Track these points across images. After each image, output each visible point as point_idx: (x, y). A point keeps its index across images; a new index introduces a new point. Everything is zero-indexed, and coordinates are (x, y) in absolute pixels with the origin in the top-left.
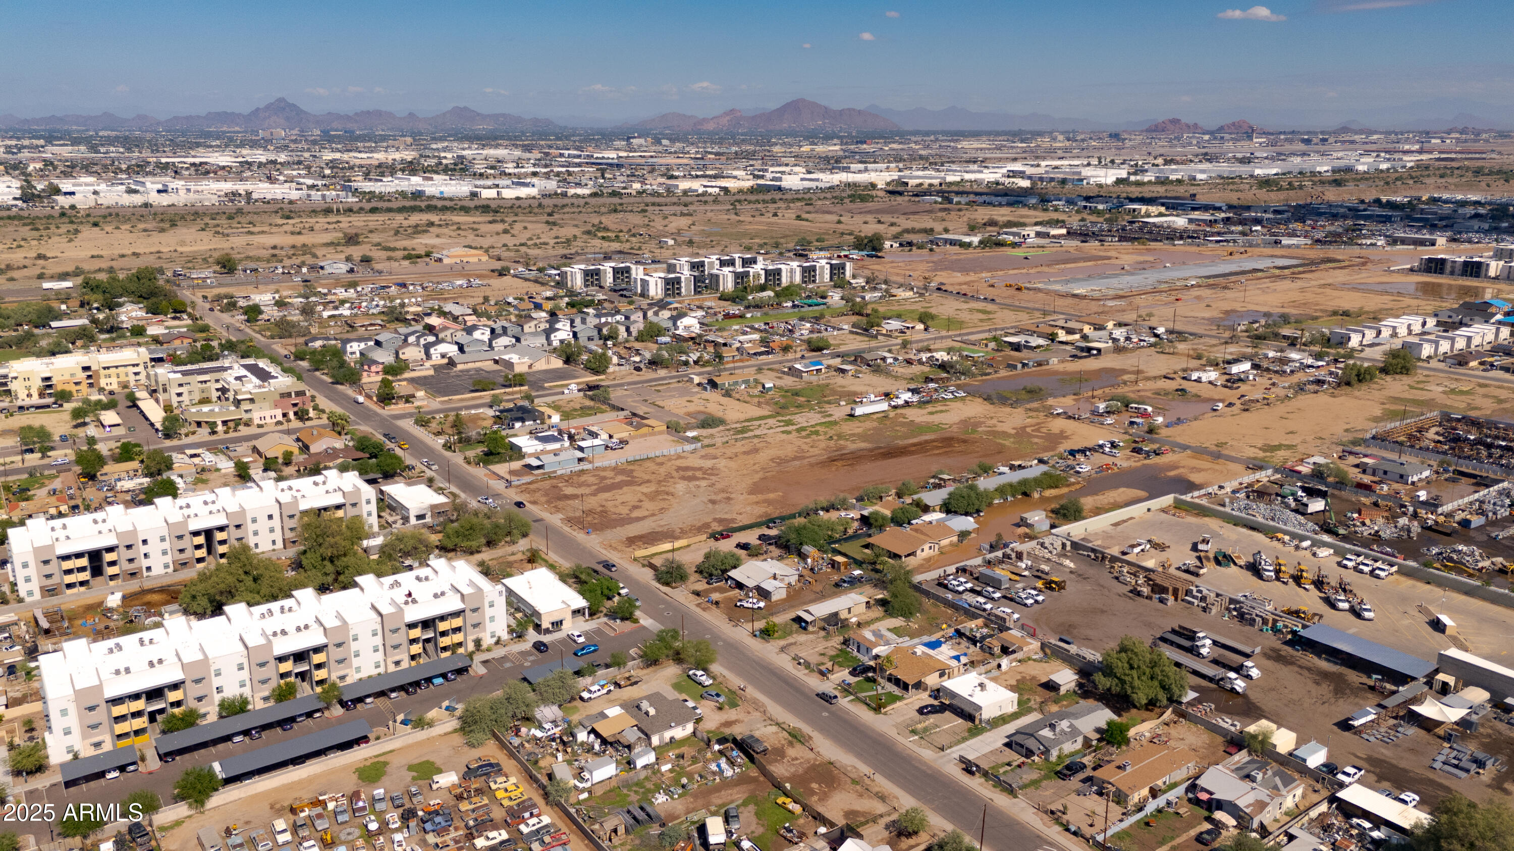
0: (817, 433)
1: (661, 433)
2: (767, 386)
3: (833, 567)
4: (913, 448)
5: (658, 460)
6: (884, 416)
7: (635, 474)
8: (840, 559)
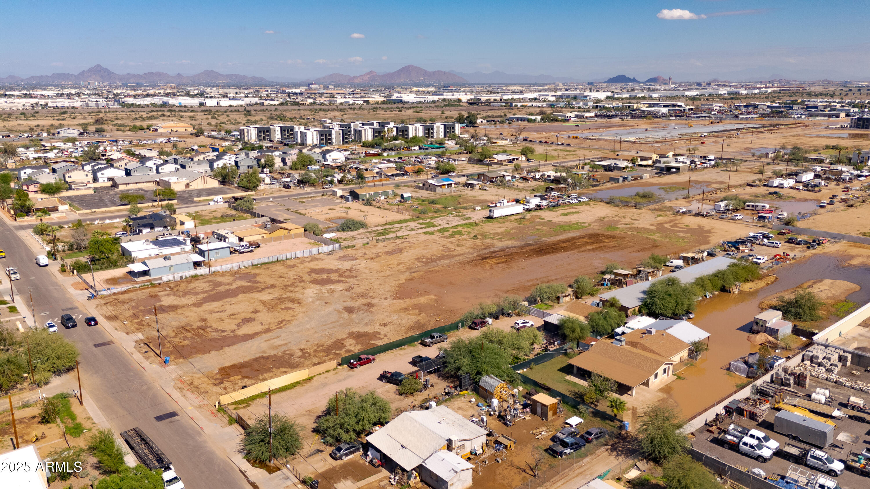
0: (460, 233)
1: (297, 236)
2: (405, 195)
3: (534, 412)
4: (565, 245)
5: (289, 263)
6: (520, 218)
7: (258, 279)
8: (542, 398)
